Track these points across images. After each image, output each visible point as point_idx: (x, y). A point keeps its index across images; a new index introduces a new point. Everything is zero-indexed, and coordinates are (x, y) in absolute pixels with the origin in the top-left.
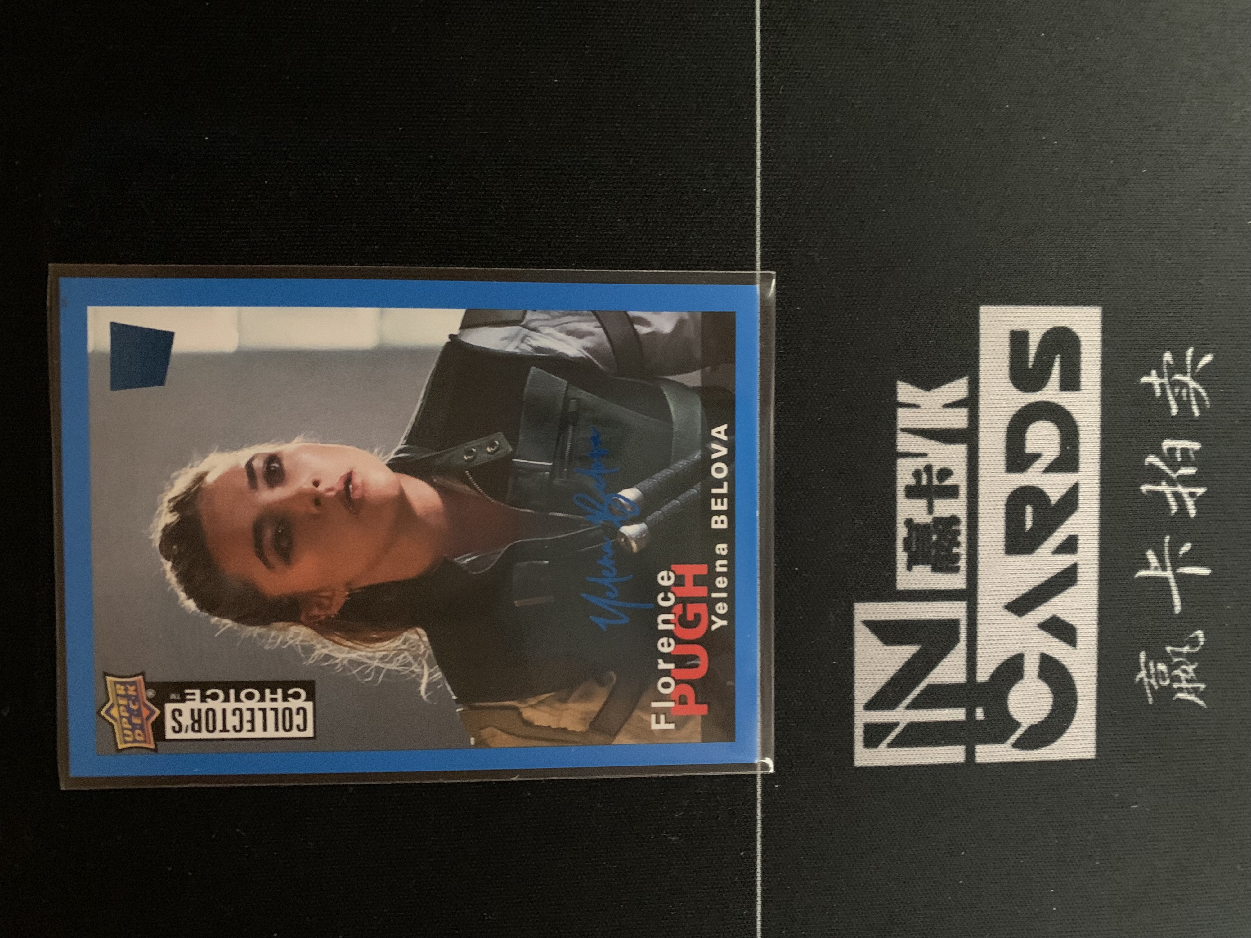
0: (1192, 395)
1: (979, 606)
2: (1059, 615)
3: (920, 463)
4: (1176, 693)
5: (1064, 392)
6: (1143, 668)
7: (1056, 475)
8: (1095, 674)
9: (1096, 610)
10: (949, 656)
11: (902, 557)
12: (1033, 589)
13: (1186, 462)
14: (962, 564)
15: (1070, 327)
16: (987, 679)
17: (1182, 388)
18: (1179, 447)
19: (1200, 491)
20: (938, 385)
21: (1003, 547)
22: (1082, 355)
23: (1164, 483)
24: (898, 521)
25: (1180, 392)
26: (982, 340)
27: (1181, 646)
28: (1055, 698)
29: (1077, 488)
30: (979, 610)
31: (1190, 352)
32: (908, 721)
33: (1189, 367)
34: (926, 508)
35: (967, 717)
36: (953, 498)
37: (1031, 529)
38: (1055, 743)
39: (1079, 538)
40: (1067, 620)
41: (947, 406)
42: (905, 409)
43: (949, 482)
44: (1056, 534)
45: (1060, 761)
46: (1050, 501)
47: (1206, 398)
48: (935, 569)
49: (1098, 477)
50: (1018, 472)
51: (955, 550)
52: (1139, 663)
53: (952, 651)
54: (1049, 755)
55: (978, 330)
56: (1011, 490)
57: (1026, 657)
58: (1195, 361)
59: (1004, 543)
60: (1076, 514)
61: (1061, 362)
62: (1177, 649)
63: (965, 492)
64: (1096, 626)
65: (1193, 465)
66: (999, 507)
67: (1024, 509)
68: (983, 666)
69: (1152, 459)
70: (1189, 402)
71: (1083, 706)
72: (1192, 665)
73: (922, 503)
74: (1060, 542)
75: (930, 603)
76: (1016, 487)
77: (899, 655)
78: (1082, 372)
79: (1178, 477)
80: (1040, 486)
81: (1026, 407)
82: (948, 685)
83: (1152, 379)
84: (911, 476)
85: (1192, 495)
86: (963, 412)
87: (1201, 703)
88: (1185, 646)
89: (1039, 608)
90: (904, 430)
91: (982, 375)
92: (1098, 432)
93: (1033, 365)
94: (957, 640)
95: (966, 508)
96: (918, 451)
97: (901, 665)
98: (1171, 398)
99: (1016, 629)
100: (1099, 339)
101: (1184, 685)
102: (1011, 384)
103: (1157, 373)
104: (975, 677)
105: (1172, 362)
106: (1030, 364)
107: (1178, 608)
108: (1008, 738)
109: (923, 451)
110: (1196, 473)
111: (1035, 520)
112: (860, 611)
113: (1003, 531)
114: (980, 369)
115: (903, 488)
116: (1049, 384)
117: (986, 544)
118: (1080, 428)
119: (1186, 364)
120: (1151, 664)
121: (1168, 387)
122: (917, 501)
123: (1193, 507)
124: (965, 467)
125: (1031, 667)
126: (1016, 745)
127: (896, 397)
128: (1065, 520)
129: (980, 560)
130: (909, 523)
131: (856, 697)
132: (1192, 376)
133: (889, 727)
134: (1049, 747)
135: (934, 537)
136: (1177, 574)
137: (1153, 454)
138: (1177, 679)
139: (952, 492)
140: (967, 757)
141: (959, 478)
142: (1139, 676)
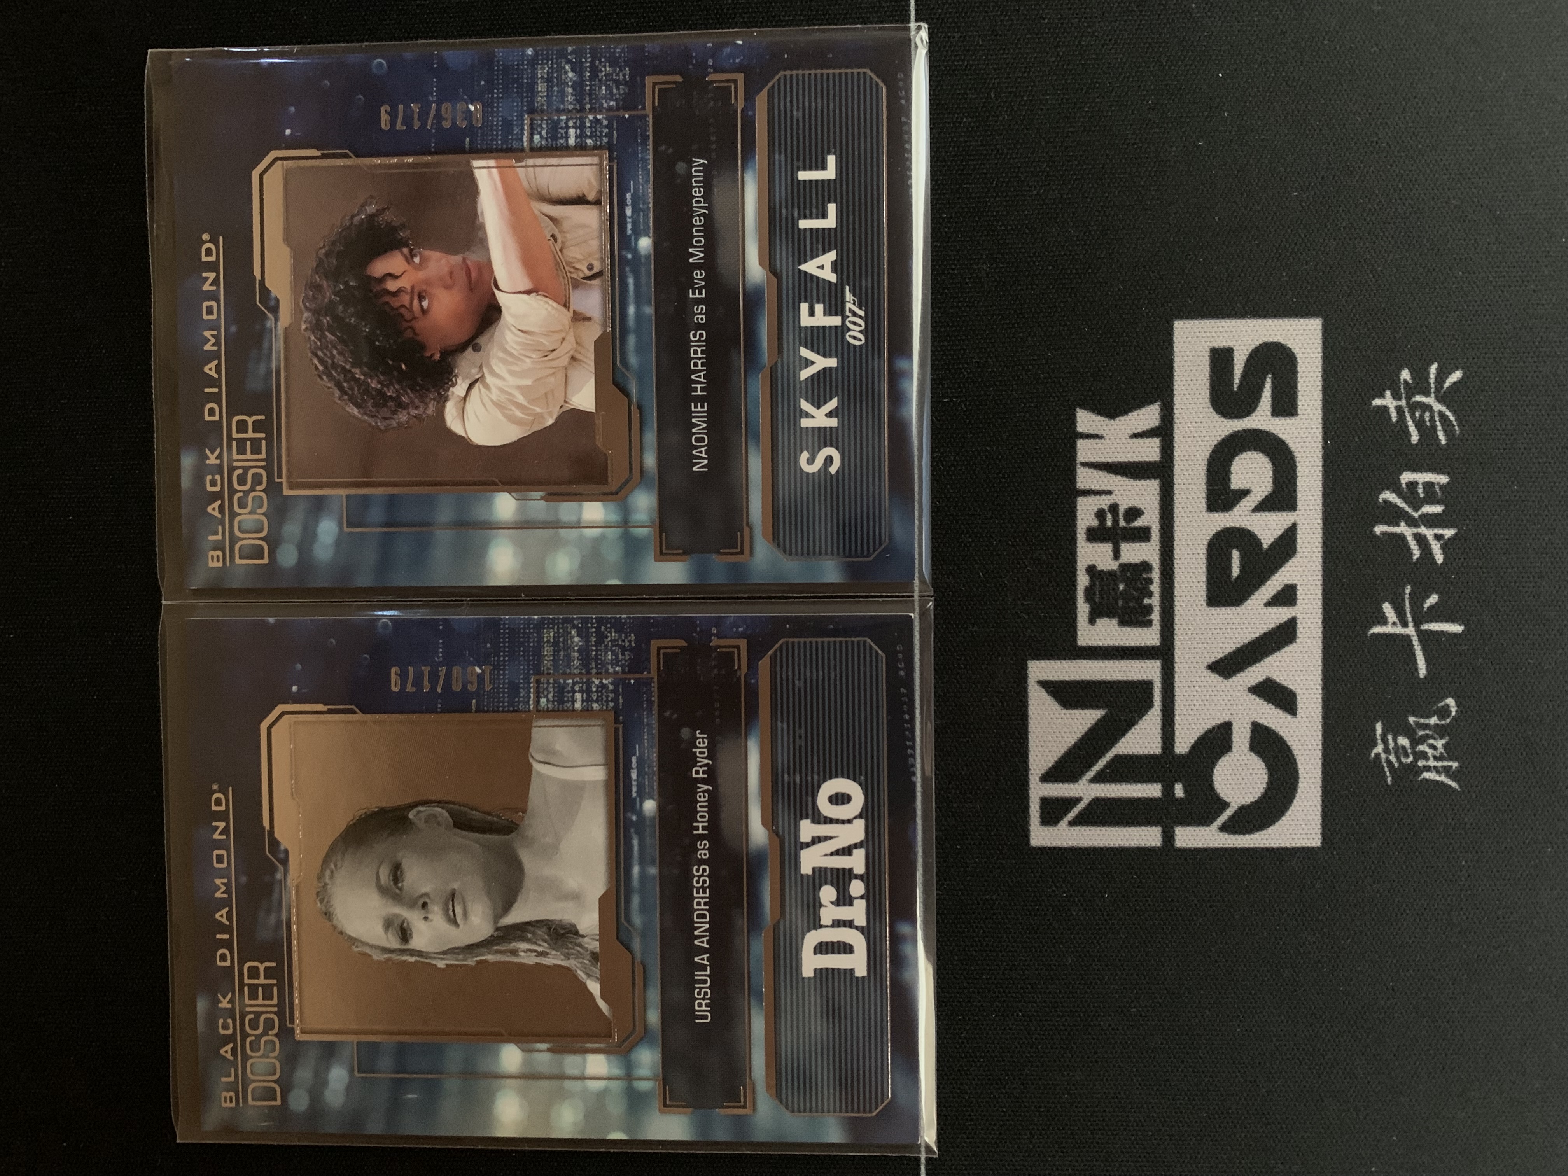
0: (1437, 419)
1: (1176, 665)
2: (1275, 678)
3: (1104, 502)
4: (1422, 773)
5: (1277, 419)
6: (1379, 741)
7: (1268, 514)
8: (1320, 747)
9: (1320, 672)
10: (1140, 722)
11: (1083, 608)
12: (1242, 647)
13: (1431, 499)
14: (1156, 616)
15: (1283, 342)
16: (1187, 750)
17: (1424, 412)
18: (1421, 481)
19: (1449, 533)
20: (1125, 412)
21: (1205, 597)
22: (1299, 375)
23: (1403, 524)
24: (1078, 568)
25: (1422, 416)
26: (1176, 359)
27: (1428, 717)
28: (1271, 775)
29: (1296, 529)
30: (1176, 669)
31: (1434, 369)
32: (1093, 796)
33: (1433, 386)
34: (1112, 554)
35: (1163, 793)
36: (1144, 542)
37: (1239, 576)
38: (1272, 827)
39: (1298, 587)
40: (1285, 684)
41: (1135, 436)
42: (1087, 440)
43: (1138, 523)
44: (1269, 582)
45: (1278, 849)
46: (1261, 544)
47: (1455, 423)
48: (1123, 623)
49: (1321, 516)
50: (1222, 511)
51: (1146, 601)
52: (1375, 735)
53: (1146, 717)
54: (1265, 841)
55: (1172, 347)
56: (1214, 532)
57: (1235, 725)
58: (1440, 379)
59: (1204, 594)
60: (1294, 559)
61: (1272, 383)
62: (1422, 721)
63: (1158, 534)
64: (1320, 692)
65: (1438, 503)
66: (1199, 551)
67: (1231, 553)
68: (1183, 735)
69: (1388, 496)
70: (1434, 427)
71: (1305, 784)
72: (1441, 739)
73: (1106, 548)
74: (1275, 592)
75: (1117, 662)
76: (1219, 529)
77: (1081, 720)
78: (1299, 394)
79: (1420, 516)
80: (1249, 528)
81: (1231, 436)
82: (1140, 756)
83: (1388, 401)
84: (1093, 516)
85: (1438, 537)
86: (1156, 442)
87: (1454, 785)
88: (1431, 717)
89: (1250, 669)
90: (1084, 464)
91: (1177, 400)
92: (1320, 464)
93: (1239, 387)
94: (1150, 705)
95: (1158, 552)
96: (1101, 489)
97: (1083, 732)
98: (1410, 423)
99: (1221, 693)
100: (1321, 354)
101: (1432, 763)
102: (1212, 410)
103: (1392, 394)
104: (1173, 747)
105: (1410, 381)
106: (1236, 386)
107: (1422, 670)
108: (1214, 819)
109: (1109, 488)
110: (1443, 511)
111: (1243, 568)
112: (1035, 669)
113: (1205, 579)
114: (1175, 392)
115: (1084, 531)
116: (1258, 409)
117: (1183, 594)
118: (1297, 460)
119: (1429, 384)
120: (1390, 737)
121: (1406, 410)
122: (1101, 545)
123: (1440, 551)
124: (1158, 507)
125: (1241, 737)
126: (1224, 828)
127: (1076, 426)
128: (1281, 567)
129: (1176, 612)
130: (1091, 570)
131: (1030, 767)
132: (1437, 398)
133: (1069, 803)
134: (1265, 832)
135: (1121, 587)
136: (1422, 630)
137: (1388, 489)
138: (1424, 756)
139: (1143, 535)
140: (1164, 841)
141: (1151, 519)
142: (1375, 751)
